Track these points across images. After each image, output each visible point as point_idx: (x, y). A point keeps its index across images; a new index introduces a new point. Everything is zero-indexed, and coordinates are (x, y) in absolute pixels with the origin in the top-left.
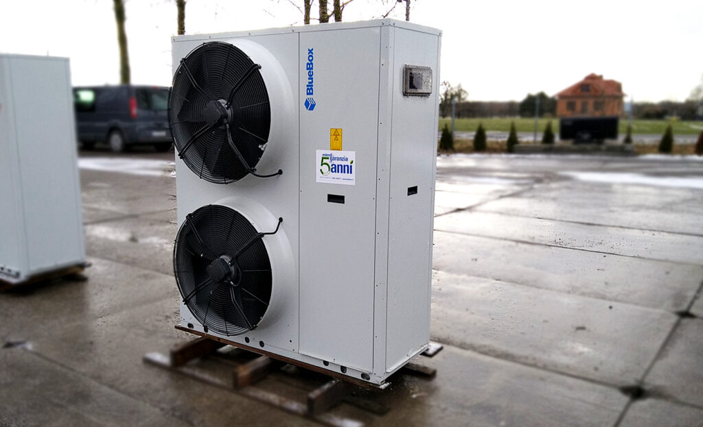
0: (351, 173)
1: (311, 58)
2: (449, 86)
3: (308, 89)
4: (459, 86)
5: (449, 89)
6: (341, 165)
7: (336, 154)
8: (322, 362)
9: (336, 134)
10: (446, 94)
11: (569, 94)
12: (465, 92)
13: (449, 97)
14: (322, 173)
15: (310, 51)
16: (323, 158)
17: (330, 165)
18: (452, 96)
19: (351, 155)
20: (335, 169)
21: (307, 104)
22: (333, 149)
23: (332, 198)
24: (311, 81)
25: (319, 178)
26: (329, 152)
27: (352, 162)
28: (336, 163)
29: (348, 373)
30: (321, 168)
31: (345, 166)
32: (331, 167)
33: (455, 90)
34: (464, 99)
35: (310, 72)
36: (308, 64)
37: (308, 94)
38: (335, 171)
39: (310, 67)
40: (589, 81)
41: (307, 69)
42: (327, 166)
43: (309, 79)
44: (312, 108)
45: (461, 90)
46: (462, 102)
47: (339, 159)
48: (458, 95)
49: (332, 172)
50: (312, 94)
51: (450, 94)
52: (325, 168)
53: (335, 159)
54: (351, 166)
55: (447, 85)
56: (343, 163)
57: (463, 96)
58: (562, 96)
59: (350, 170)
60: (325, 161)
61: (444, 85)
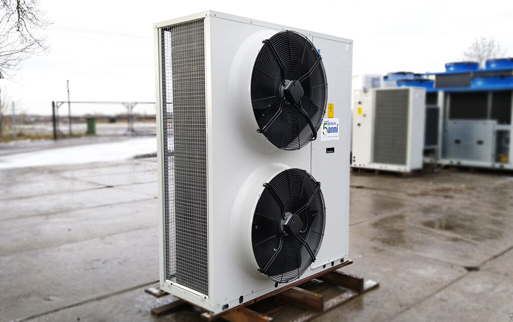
0: (337, 132)
7: (331, 120)
8: (322, 267)
9: (331, 108)
14: (324, 134)
16: (324, 124)
19: (337, 121)
20: (330, 130)
22: (329, 118)
23: (328, 150)
25: (322, 138)
26: (327, 119)
27: (337, 125)
29: (335, 265)
30: (323, 131)
42: (326, 129)
49: (329, 133)
53: (330, 124)
54: (337, 128)
56: (334, 126)
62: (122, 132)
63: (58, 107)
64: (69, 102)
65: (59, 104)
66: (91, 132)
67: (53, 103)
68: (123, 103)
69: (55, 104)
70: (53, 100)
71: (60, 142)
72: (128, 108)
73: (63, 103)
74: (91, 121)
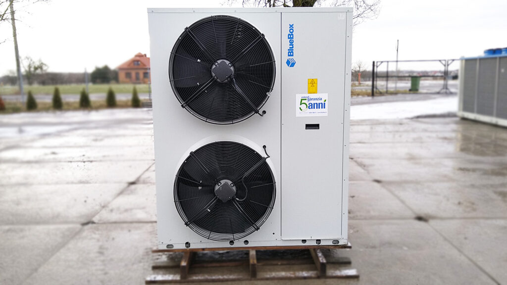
0: (324, 108)
1: (291, 31)
2: (31, 60)
3: (289, 52)
4: (40, 61)
5: (32, 62)
6: (317, 104)
7: (312, 96)
8: (301, 241)
9: (313, 83)
10: (30, 67)
11: (126, 67)
12: (45, 65)
13: (32, 69)
14: (301, 110)
15: (291, 26)
16: (302, 100)
17: (308, 104)
18: (36, 69)
19: (324, 96)
20: (311, 106)
21: (288, 62)
22: (310, 93)
23: (309, 126)
24: (292, 46)
25: (298, 113)
26: (307, 95)
27: (325, 101)
28: (313, 102)
29: (322, 243)
30: (301, 106)
31: (319, 104)
32: (308, 105)
33: (37, 64)
34: (45, 70)
35: (291, 40)
36: (289, 35)
37: (289, 56)
38: (312, 108)
39: (291, 37)
40: (138, 58)
41: (289, 38)
42: (305, 105)
43: (290, 45)
44: (293, 65)
45: (42, 63)
46: (44, 72)
47: (314, 99)
48: (40, 67)
49: (309, 108)
50: (293, 55)
51: (33, 67)
52: (303, 106)
53: (311, 99)
54: (324, 103)
55: (30, 60)
56: (318, 102)
57: (44, 68)
58: (121, 69)
59: (323, 106)
60: (303, 101)
61: (26, 60)
62: (437, 90)
63: (377, 67)
64: (397, 61)
65: (379, 64)
66: (414, 89)
67: (374, 62)
68: (440, 61)
69: (375, 64)
70: (374, 60)
71: (377, 98)
72: (445, 66)
73: (382, 62)
74: (415, 78)
